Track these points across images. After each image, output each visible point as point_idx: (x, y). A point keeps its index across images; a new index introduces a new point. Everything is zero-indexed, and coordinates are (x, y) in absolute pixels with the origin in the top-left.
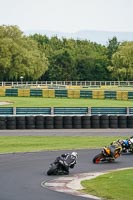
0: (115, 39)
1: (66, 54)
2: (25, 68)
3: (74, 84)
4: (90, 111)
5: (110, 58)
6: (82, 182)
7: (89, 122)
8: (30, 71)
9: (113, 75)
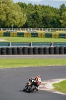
0: (64, 5)
1: (36, 13)
2: (14, 21)
3: (41, 30)
4: (53, 45)
5: (61, 16)
6: (53, 85)
7: (53, 51)
8: (17, 22)
9: (63, 25)
